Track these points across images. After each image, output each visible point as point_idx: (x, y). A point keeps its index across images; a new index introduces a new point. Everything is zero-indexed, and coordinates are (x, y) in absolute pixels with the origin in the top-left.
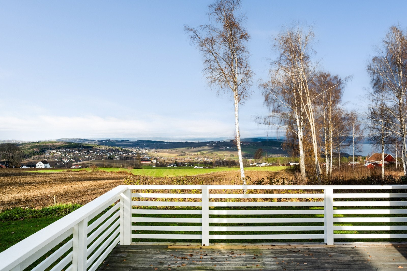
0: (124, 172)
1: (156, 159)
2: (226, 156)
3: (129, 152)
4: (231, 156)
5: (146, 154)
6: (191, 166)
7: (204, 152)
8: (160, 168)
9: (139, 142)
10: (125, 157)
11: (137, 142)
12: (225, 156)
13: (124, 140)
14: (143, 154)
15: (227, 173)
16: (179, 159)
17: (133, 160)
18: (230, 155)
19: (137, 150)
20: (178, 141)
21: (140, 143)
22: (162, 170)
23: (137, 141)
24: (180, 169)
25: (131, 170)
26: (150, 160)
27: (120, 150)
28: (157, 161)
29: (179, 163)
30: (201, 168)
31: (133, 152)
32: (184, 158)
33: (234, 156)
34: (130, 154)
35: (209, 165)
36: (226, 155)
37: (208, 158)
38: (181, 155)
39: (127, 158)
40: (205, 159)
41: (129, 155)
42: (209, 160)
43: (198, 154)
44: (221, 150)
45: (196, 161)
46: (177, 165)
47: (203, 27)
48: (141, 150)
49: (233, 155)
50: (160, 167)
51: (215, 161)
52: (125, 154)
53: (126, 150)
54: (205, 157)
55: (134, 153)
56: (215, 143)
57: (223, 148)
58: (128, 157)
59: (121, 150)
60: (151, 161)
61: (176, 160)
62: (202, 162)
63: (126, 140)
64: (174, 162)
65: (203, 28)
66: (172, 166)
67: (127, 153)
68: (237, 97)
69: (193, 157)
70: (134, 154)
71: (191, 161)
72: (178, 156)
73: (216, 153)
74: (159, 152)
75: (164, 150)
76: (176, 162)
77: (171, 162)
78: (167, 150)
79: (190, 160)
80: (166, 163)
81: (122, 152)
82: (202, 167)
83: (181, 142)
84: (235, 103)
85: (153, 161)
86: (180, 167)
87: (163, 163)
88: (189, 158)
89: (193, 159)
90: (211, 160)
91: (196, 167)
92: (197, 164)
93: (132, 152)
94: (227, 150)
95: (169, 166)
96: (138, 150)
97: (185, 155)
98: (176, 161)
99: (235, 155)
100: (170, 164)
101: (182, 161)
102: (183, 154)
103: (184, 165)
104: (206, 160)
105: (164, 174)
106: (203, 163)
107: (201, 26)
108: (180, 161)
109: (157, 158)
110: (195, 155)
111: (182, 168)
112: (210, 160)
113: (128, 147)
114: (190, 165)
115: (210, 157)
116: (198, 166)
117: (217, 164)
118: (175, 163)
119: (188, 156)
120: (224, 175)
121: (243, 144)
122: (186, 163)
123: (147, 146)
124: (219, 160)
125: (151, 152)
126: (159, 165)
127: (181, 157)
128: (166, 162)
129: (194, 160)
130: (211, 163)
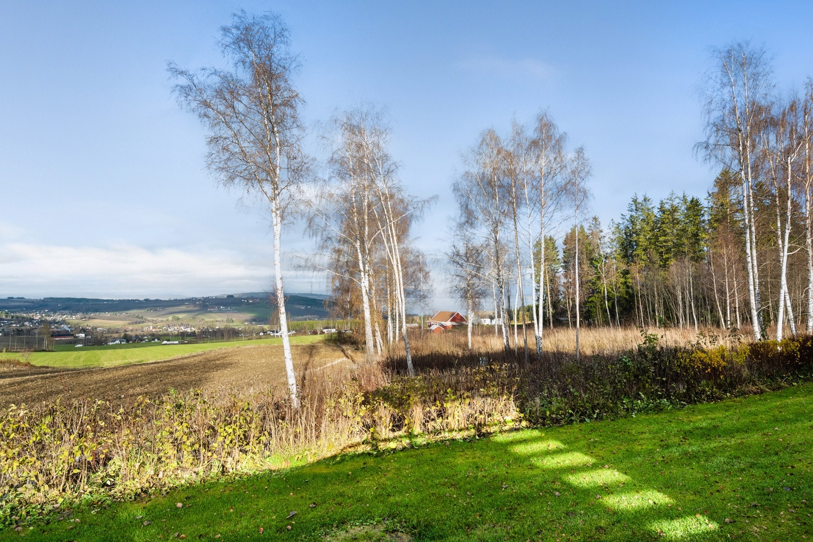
0: (10, 362)
1: (83, 330)
2: (219, 321)
3: (24, 319)
4: (228, 321)
5: (64, 322)
6: (156, 340)
7: (181, 316)
8: (92, 347)
9: (48, 302)
10: (14, 331)
11: (43, 301)
12: (217, 321)
13: (13, 298)
14: (57, 323)
15: (228, 353)
16: (132, 330)
17: (32, 335)
18: (225, 319)
19: (42, 316)
20: (130, 299)
21: (49, 304)
22: (98, 352)
23: (42, 299)
24: (135, 347)
25: (26, 354)
26: (72, 333)
27: (4, 317)
28: (86, 335)
29: (131, 337)
30: (174, 344)
31: (33, 319)
32: (142, 328)
33: (233, 321)
34: (26, 323)
35: (188, 338)
36: (218, 319)
37: (187, 326)
38: (136, 323)
39: (19, 332)
40: (182, 327)
41: (23, 325)
42: (189, 330)
43: (168, 320)
44: (211, 312)
45: (165, 332)
46: (128, 341)
47: (208, 72)
48: (51, 316)
49: (231, 319)
50: (93, 345)
51: (199, 331)
52: (14, 325)
53: (17, 317)
54: (182, 324)
55: (37, 322)
56: (199, 300)
57: (213, 308)
58: (22, 330)
59: (7, 316)
60: (73, 335)
61: (126, 331)
62: (176, 333)
63: (19, 298)
64: (122, 335)
65: (206, 75)
66: (118, 342)
67: (19, 323)
68: (278, 212)
69: (159, 325)
70: (35, 323)
71: (155, 333)
72: (129, 324)
73: (201, 317)
74: (90, 318)
75: (102, 314)
76: (125, 334)
77: (116, 335)
78: (108, 314)
79: (154, 330)
80: (106, 337)
81: (9, 320)
82: (177, 342)
83: (136, 300)
84: (275, 223)
85: (77, 335)
86: (134, 345)
87: (99, 338)
88: (151, 327)
89: (159, 328)
90: (193, 328)
91: (165, 342)
92: (168, 338)
93: (31, 320)
94: (221, 311)
95: (111, 344)
96: (46, 316)
97: (143, 322)
98: (127, 333)
99: (234, 319)
100: (114, 340)
101: (138, 333)
102: (139, 320)
103: (142, 340)
104: (183, 329)
105: (101, 360)
106: (177, 335)
107: (203, 69)
108: (133, 334)
109: (87, 329)
110: (162, 321)
111: (138, 345)
112: (191, 330)
113: (22, 311)
114: (154, 340)
115: (191, 323)
116: (168, 340)
117: (204, 336)
118: (123, 338)
119: (150, 324)
120: (224, 356)
121: (248, 301)
122: (145, 336)
123: (65, 309)
124: (207, 329)
125: (74, 319)
126: (90, 342)
127: (136, 326)
128: (105, 335)
129: (160, 331)
130: (193, 334)
